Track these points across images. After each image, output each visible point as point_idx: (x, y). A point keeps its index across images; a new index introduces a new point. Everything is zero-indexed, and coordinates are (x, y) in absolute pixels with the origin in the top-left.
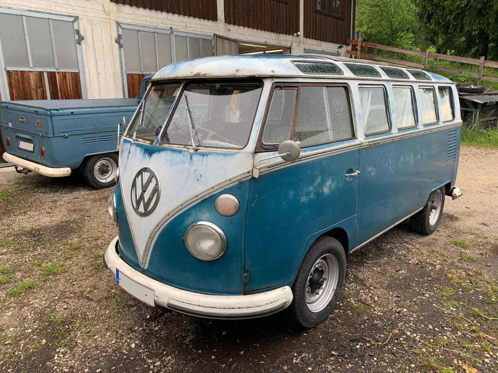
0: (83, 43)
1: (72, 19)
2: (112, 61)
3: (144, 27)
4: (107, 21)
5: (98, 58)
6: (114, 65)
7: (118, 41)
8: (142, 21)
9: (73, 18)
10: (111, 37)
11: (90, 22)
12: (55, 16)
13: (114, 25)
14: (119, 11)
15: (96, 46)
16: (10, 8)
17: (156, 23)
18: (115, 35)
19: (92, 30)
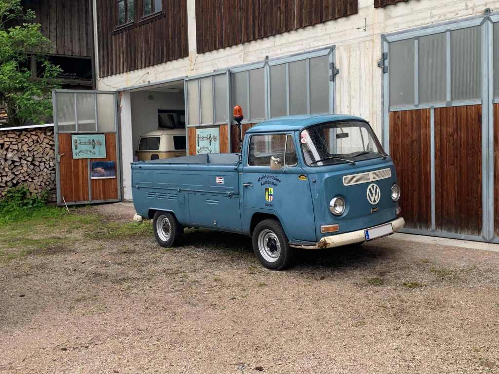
0: (337, 77)
1: (326, 52)
2: (371, 94)
3: (427, 28)
4: (368, 39)
5: (353, 93)
6: (373, 100)
7: (381, 64)
8: (426, 18)
9: (329, 50)
10: (372, 60)
11: (348, 48)
12: (312, 53)
13: (378, 41)
14: (388, 17)
15: (352, 79)
16: (278, 59)
17: (451, 12)
18: (378, 55)
19: (349, 57)
